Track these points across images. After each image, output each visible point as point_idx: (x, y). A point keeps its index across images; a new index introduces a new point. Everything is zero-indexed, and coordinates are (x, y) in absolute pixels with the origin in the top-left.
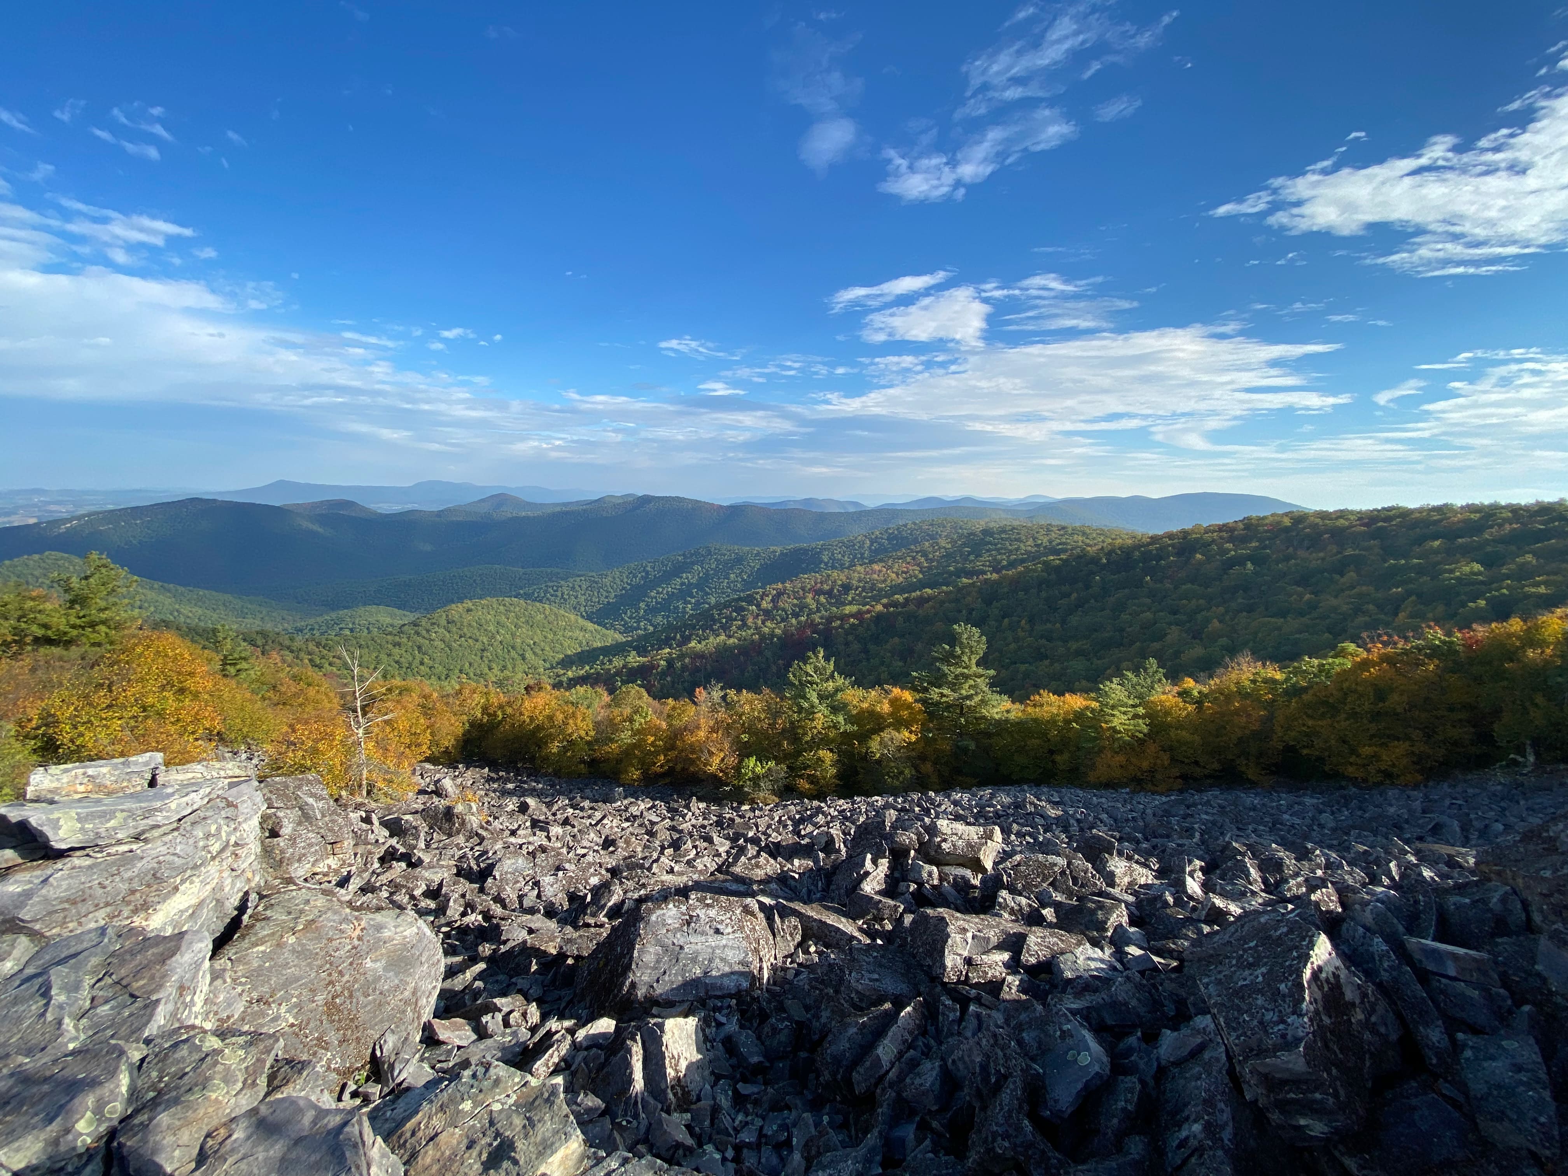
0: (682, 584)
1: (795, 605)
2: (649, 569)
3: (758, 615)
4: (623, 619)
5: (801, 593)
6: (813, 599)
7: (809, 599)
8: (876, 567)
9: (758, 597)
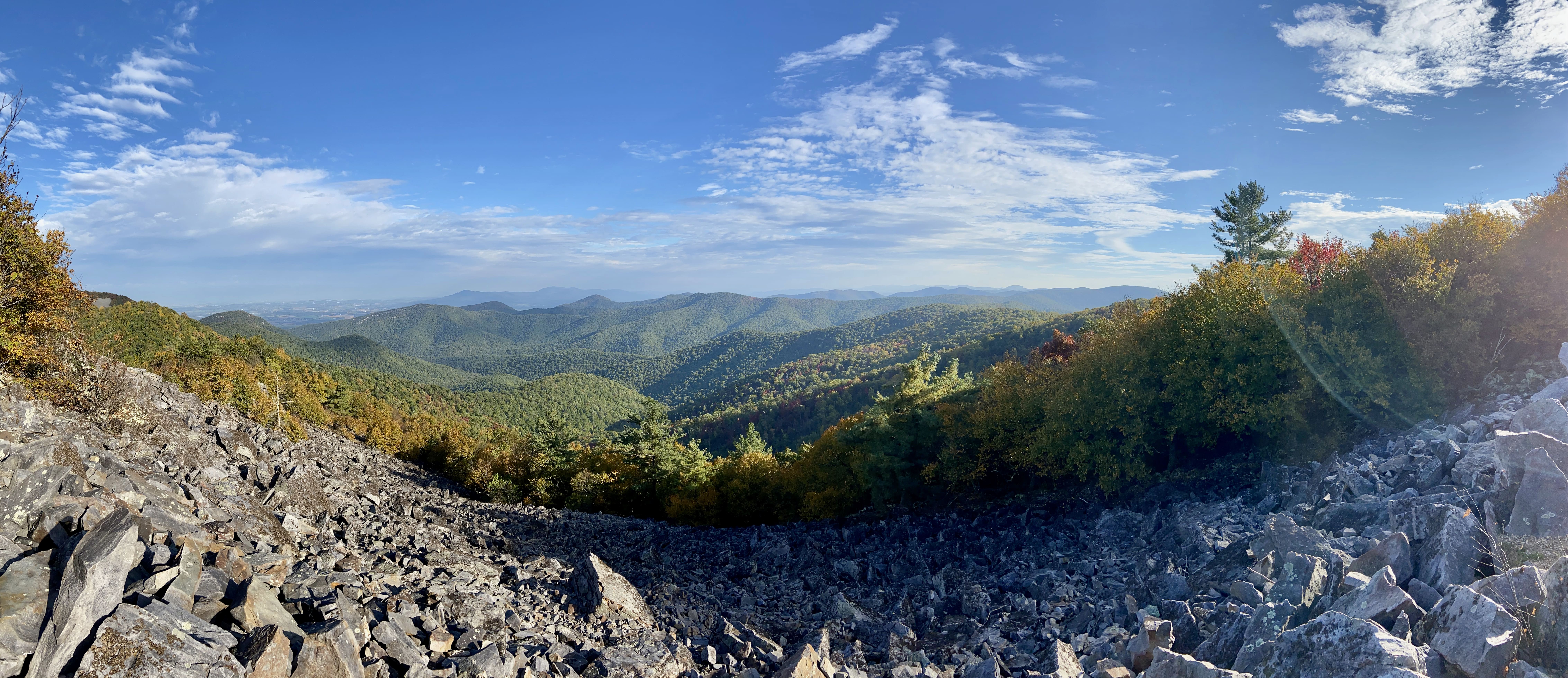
0: (719, 364)
1: (802, 380)
2: (693, 353)
3: (771, 389)
4: (671, 394)
5: (808, 369)
6: (818, 374)
7: (815, 376)
8: (873, 346)
9: (773, 374)
